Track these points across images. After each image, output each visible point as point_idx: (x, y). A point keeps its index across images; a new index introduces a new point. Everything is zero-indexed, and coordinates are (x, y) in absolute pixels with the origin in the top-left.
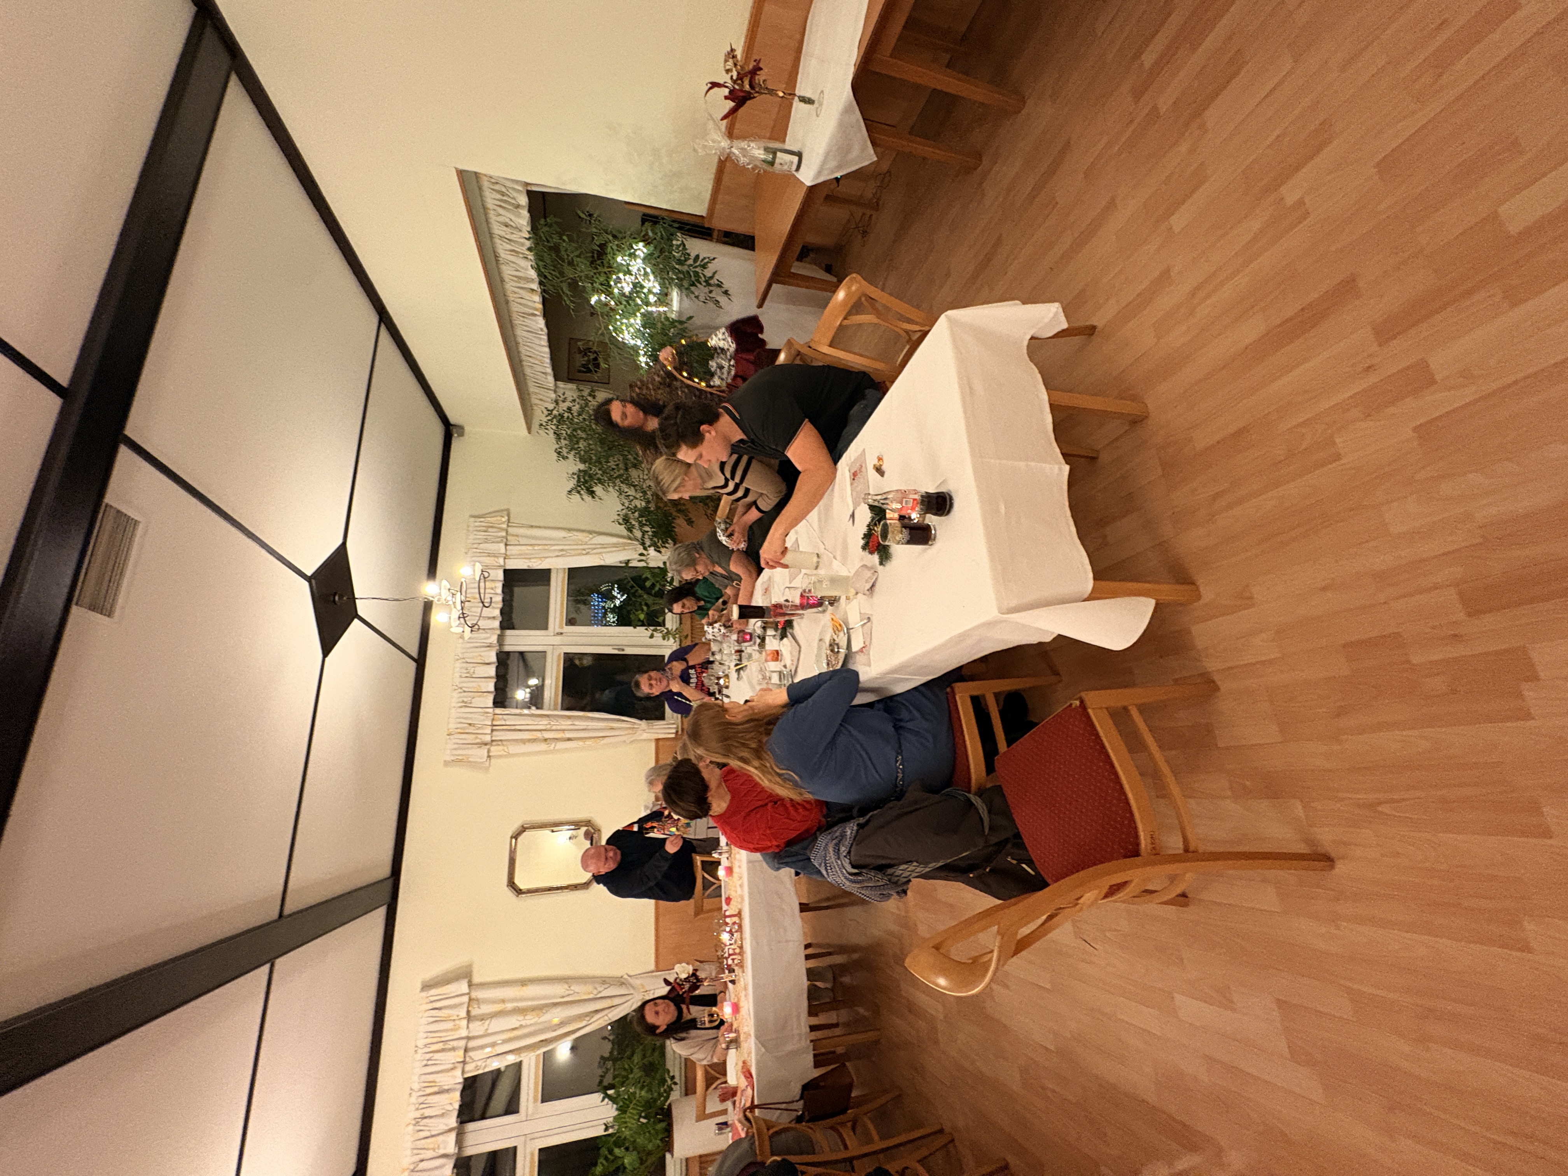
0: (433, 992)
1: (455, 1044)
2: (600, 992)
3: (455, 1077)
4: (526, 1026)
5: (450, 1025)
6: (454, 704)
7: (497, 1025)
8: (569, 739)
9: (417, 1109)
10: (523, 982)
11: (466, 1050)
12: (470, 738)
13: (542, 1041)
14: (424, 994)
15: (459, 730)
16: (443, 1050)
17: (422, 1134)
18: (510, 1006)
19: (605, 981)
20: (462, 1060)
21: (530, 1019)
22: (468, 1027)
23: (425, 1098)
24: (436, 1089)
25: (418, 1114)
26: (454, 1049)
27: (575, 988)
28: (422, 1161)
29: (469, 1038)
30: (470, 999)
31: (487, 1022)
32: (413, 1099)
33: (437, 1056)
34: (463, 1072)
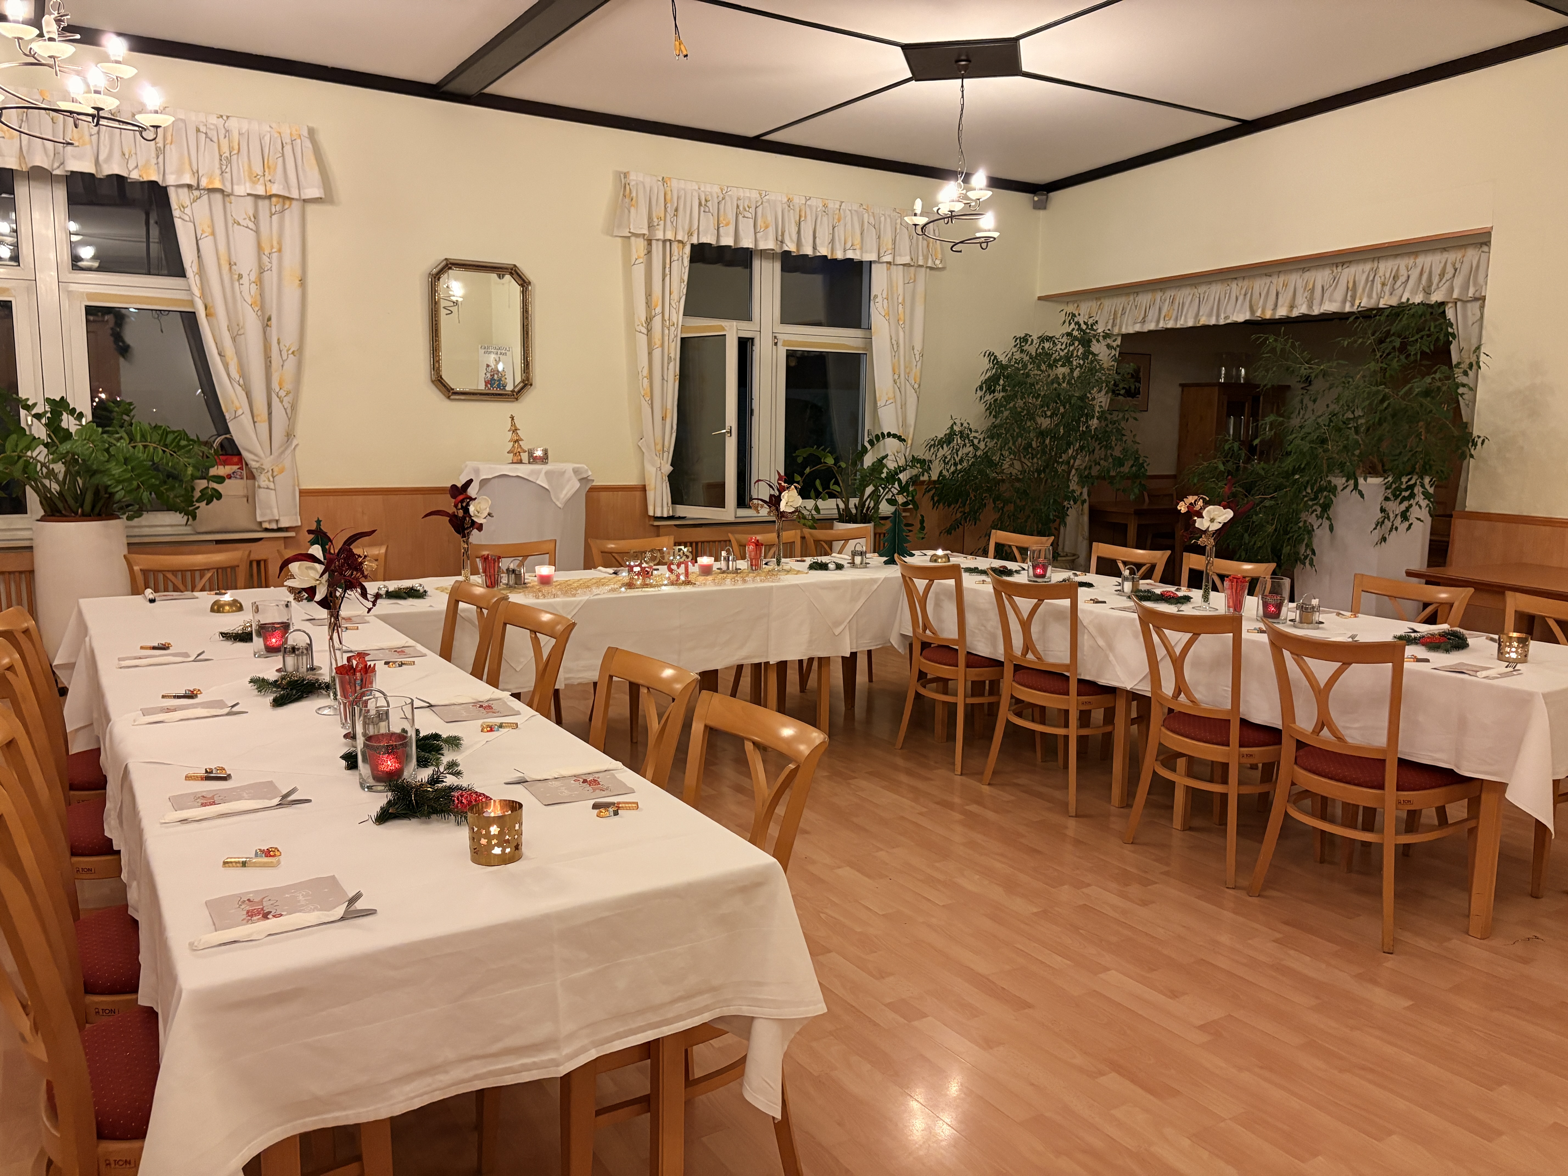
6: (702, 189)
8: (650, 354)
10: (303, 282)
12: (658, 211)
15: (669, 193)
20: (203, 185)
21: (248, 290)
22: (249, 195)
27: (291, 362)
30: (289, 199)
34: (178, 185)
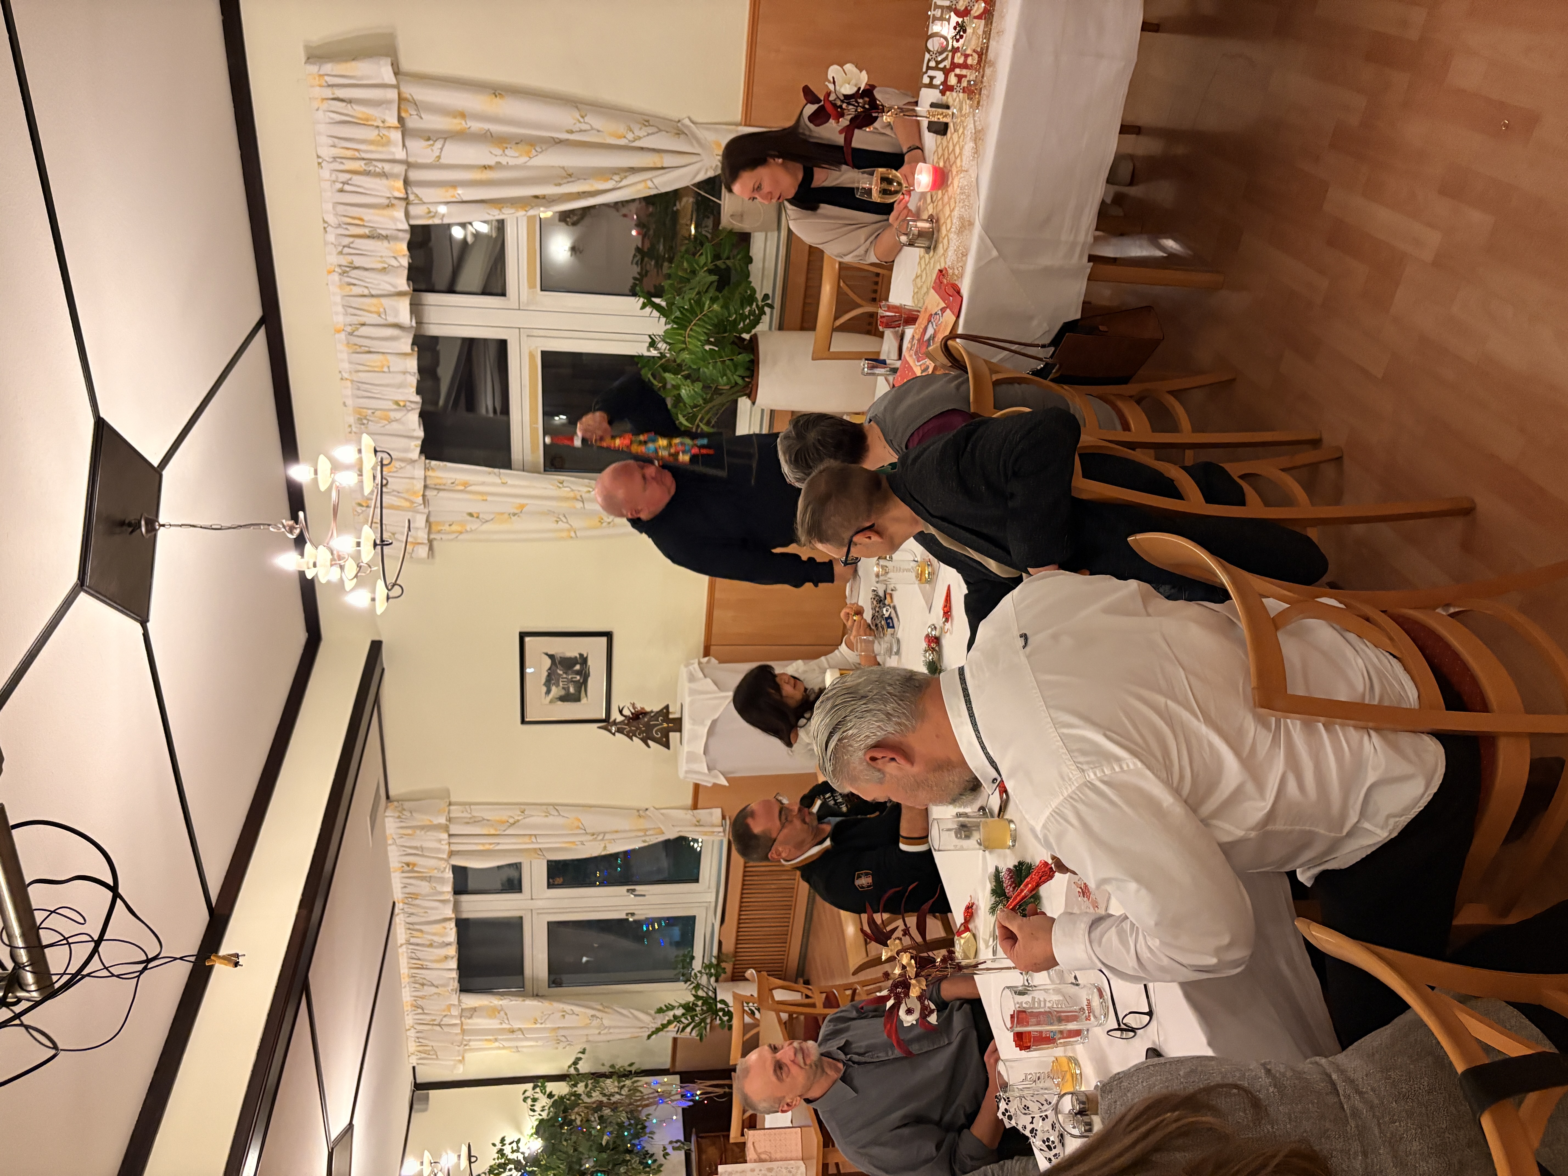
0: (328, 68)
1: (387, 167)
2: (640, 138)
3: (395, 220)
4: (507, 167)
5: (372, 134)
7: (455, 153)
9: (341, 253)
10: (498, 91)
11: (406, 182)
13: (536, 197)
14: (313, 69)
16: (367, 173)
17: (356, 290)
18: (476, 126)
19: (647, 121)
20: (402, 195)
21: (513, 157)
22: (404, 145)
23: (351, 239)
24: (366, 231)
25: (344, 260)
26: (384, 175)
27: (594, 121)
28: (363, 325)
29: (409, 165)
30: (401, 99)
31: (439, 145)
32: (331, 238)
33: (357, 179)
34: (407, 215)
